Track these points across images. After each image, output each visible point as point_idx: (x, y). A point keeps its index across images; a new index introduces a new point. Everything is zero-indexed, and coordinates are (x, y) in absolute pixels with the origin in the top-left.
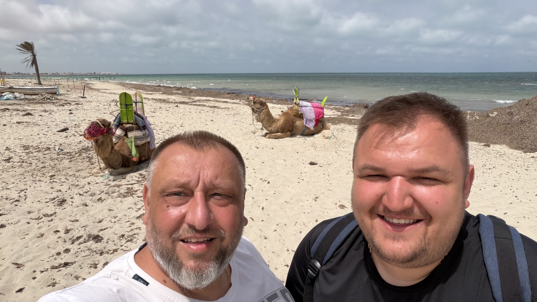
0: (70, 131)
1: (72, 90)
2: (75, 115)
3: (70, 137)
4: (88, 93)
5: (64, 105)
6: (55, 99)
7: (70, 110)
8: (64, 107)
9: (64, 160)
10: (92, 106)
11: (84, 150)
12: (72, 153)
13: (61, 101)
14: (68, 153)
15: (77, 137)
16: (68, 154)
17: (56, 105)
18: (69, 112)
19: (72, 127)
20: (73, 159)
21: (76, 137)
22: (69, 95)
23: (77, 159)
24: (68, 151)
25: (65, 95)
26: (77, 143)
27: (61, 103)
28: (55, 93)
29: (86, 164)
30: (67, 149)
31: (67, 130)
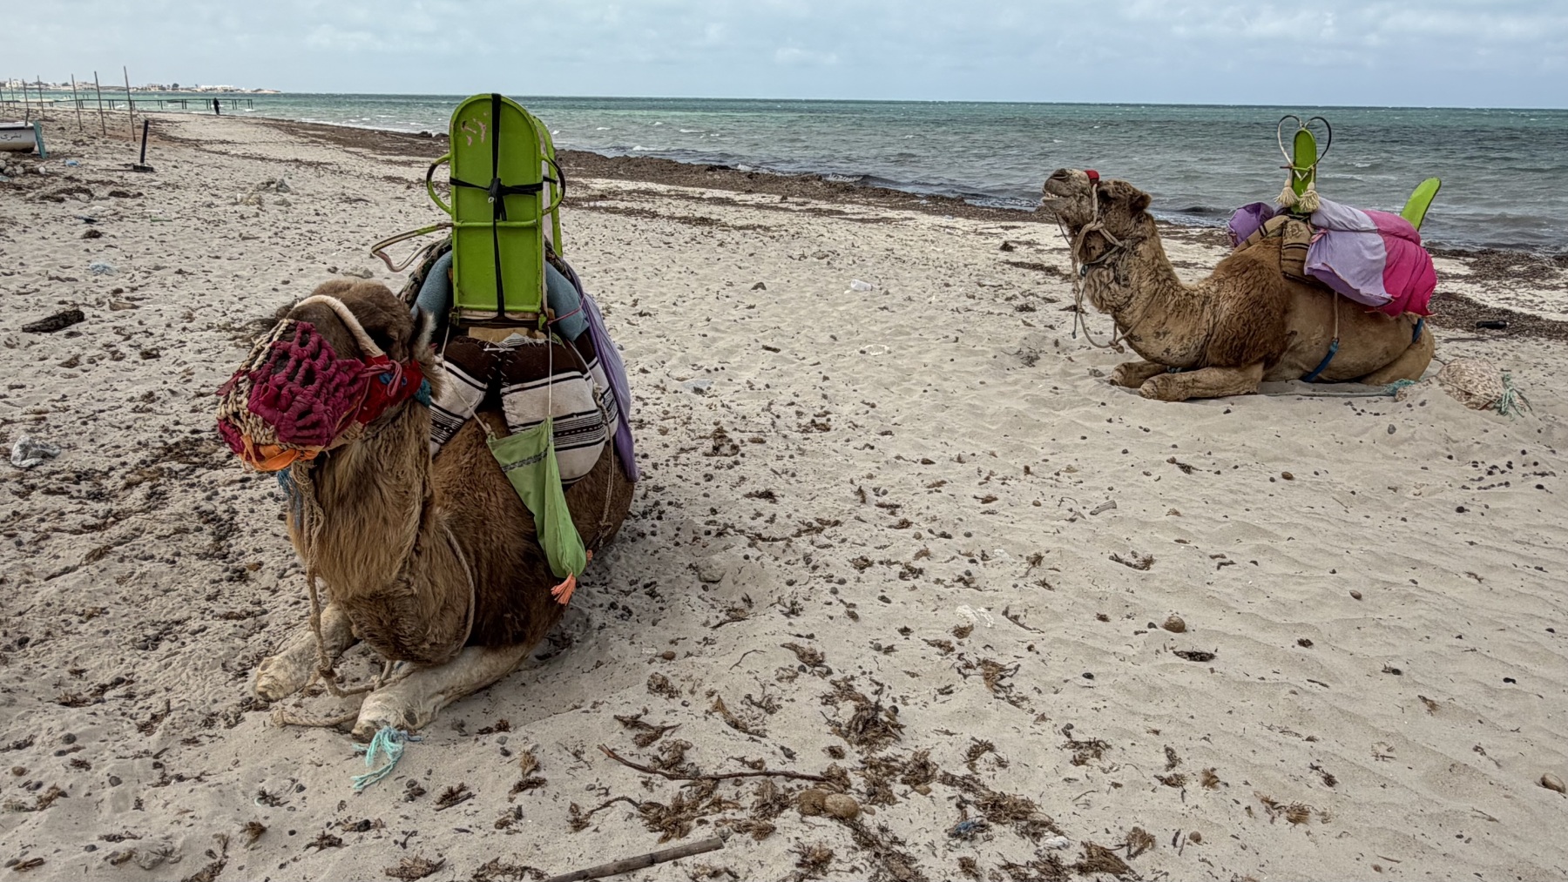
0: (92, 329)
1: (96, 142)
2: (112, 241)
3: (91, 361)
4: (157, 152)
5: (63, 195)
6: (25, 173)
7: (89, 221)
8: (63, 204)
9: (56, 539)
10: (182, 204)
11: (172, 458)
12: (106, 475)
13: (49, 180)
14: (79, 477)
15: (130, 366)
16: (85, 486)
17: (29, 195)
18: (84, 228)
19: (100, 303)
20: (116, 531)
21: (122, 364)
22: (82, 156)
23: (138, 531)
24: (81, 459)
25: (66, 157)
26: (133, 405)
27: (49, 190)
28: (27, 151)
29: (196, 572)
30: (75, 448)
31: (72, 323)
